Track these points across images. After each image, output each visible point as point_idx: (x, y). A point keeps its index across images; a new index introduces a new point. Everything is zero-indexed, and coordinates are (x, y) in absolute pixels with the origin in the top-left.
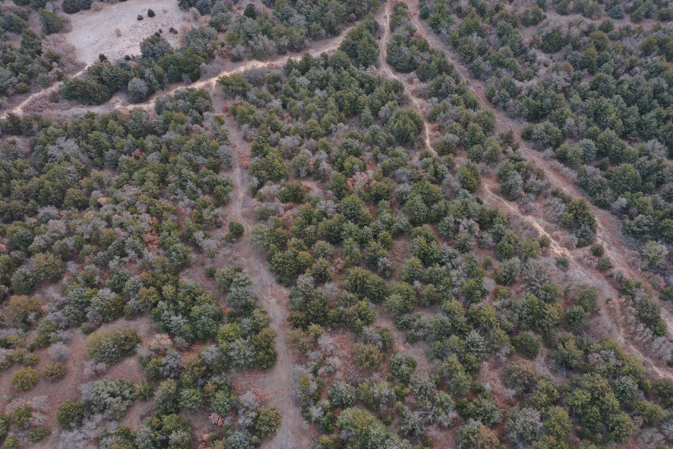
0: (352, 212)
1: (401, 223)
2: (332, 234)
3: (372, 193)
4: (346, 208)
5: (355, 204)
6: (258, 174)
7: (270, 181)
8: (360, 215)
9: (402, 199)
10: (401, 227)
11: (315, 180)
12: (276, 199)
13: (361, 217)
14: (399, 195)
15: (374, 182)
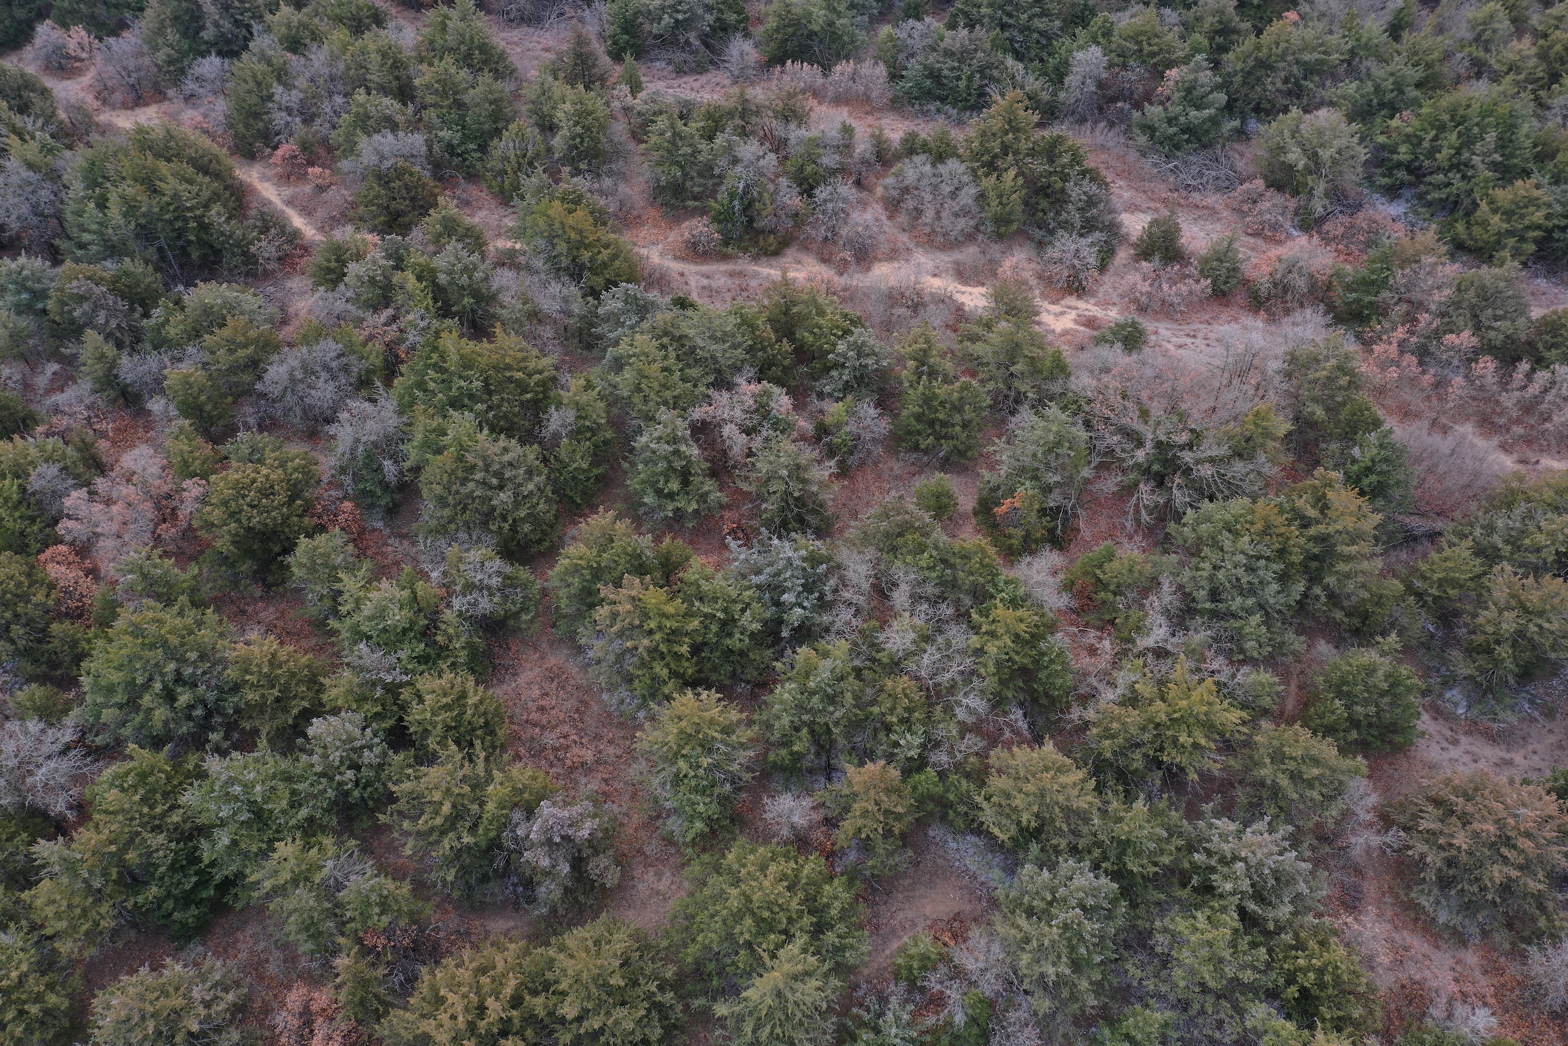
0: (184, 698)
1: (469, 587)
2: (154, 890)
3: (223, 543)
4: (132, 704)
5: (172, 654)
8: (236, 688)
9: (386, 486)
10: (485, 605)
13: (251, 696)
14: (357, 478)
15: (193, 488)
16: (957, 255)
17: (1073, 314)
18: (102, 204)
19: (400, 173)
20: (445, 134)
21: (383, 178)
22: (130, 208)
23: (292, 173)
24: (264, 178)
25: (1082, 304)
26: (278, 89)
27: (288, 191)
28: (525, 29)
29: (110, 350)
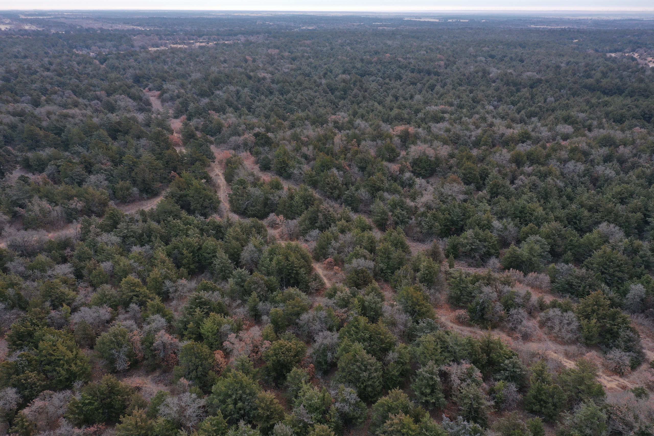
0: (240, 404)
1: (344, 400)
3: (269, 364)
4: (223, 402)
5: (242, 387)
6: (19, 380)
7: (47, 392)
8: (256, 409)
9: (326, 363)
10: (347, 409)
11: (148, 373)
12: (63, 422)
13: (260, 411)
14: (318, 356)
15: (267, 343)
16: (566, 347)
17: (617, 382)
18: (271, 260)
19: (363, 272)
20: (381, 265)
21: (357, 272)
22: (279, 262)
23: (330, 267)
24: (320, 267)
25: (621, 380)
26: (333, 242)
27: (325, 272)
28: (418, 243)
29: (258, 300)
